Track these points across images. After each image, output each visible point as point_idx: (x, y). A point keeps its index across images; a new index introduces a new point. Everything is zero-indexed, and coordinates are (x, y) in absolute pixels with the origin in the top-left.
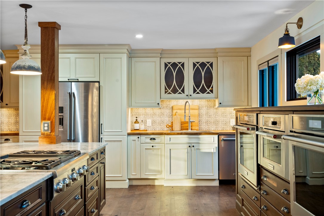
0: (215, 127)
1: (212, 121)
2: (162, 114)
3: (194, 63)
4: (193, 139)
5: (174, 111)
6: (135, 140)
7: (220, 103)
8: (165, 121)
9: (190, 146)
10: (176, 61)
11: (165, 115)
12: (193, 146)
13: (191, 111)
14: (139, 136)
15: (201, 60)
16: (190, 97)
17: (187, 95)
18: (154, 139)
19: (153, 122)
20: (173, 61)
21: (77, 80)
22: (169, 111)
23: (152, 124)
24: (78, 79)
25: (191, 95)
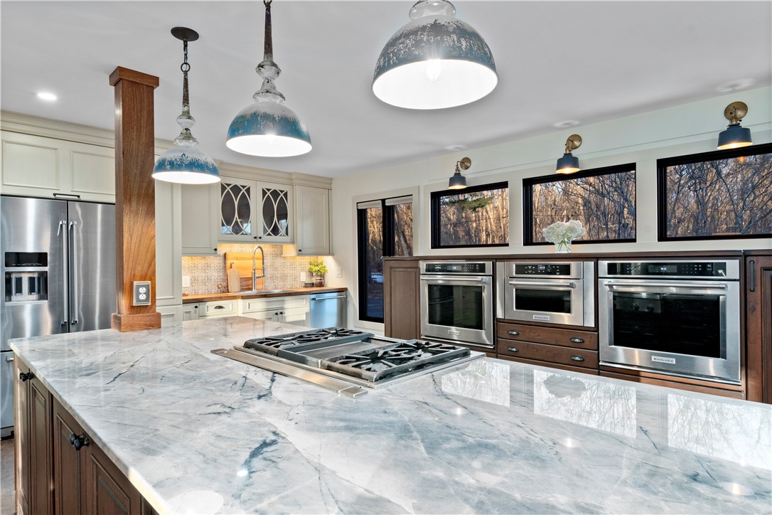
0: (282, 283)
1: (279, 276)
2: (208, 266)
3: (263, 190)
4: (275, 304)
5: (229, 262)
6: (189, 312)
7: (300, 251)
8: (213, 278)
9: (277, 314)
10: (239, 183)
11: (212, 268)
12: (281, 313)
13: (256, 261)
14: (197, 304)
15: (273, 187)
16: (259, 240)
17: (255, 238)
18: (220, 307)
19: (194, 281)
20: (234, 182)
21: (76, 198)
22: (218, 261)
23: (191, 283)
24: (79, 196)
25: (260, 238)
